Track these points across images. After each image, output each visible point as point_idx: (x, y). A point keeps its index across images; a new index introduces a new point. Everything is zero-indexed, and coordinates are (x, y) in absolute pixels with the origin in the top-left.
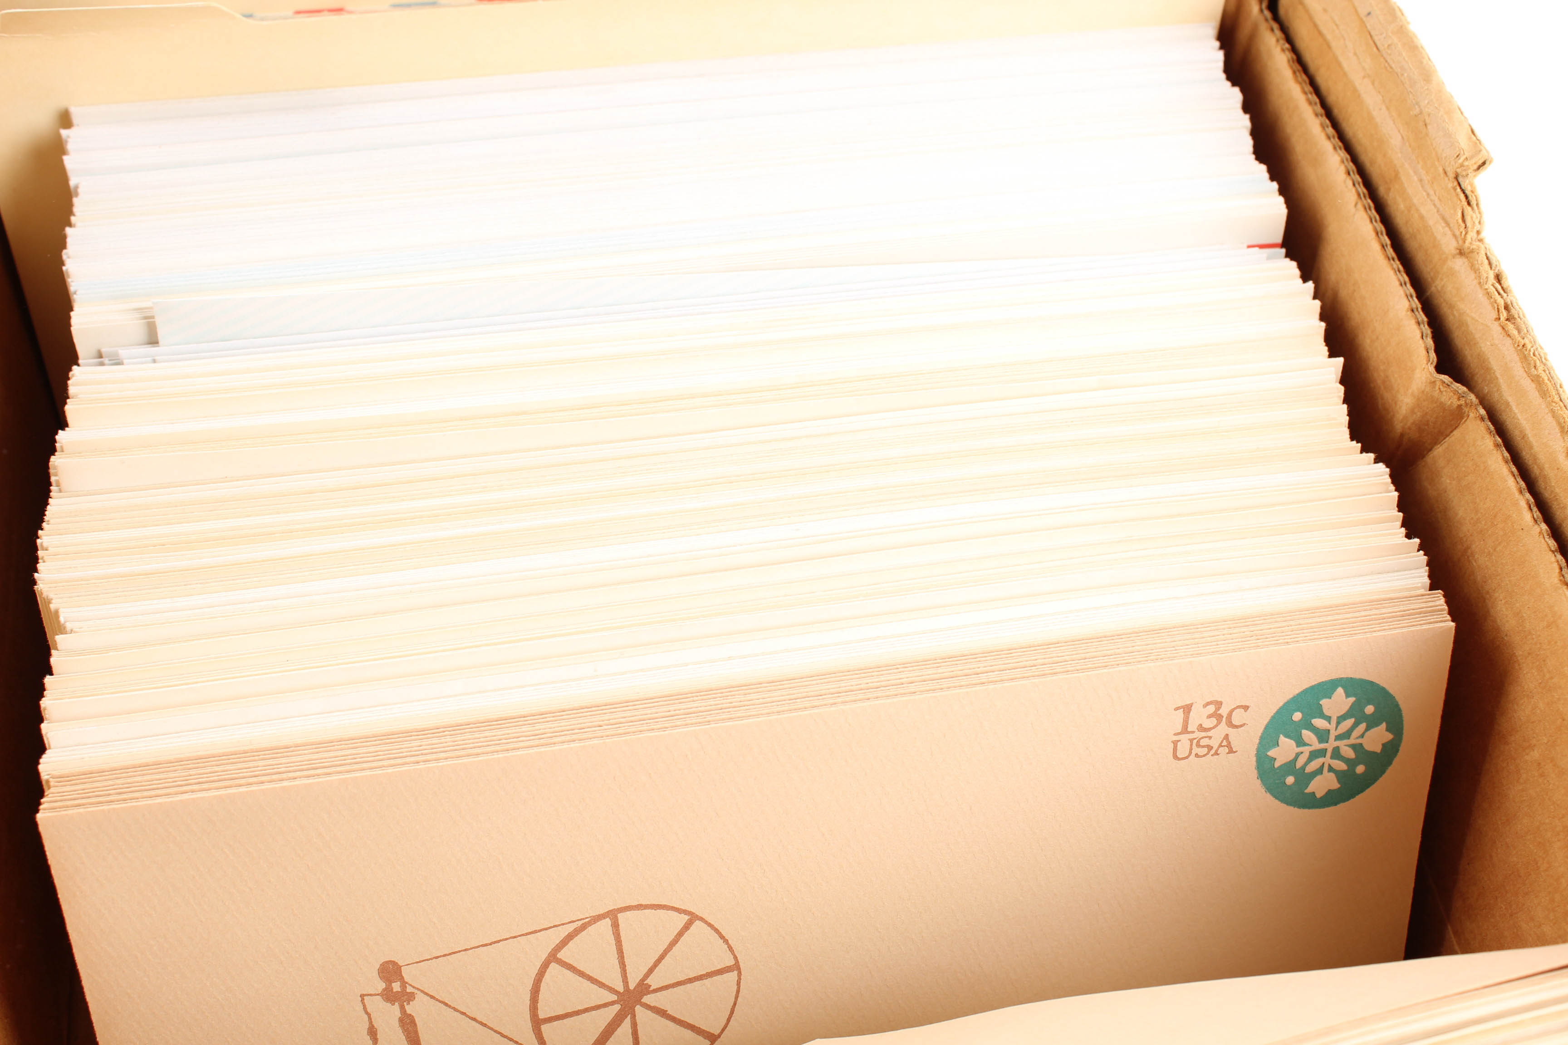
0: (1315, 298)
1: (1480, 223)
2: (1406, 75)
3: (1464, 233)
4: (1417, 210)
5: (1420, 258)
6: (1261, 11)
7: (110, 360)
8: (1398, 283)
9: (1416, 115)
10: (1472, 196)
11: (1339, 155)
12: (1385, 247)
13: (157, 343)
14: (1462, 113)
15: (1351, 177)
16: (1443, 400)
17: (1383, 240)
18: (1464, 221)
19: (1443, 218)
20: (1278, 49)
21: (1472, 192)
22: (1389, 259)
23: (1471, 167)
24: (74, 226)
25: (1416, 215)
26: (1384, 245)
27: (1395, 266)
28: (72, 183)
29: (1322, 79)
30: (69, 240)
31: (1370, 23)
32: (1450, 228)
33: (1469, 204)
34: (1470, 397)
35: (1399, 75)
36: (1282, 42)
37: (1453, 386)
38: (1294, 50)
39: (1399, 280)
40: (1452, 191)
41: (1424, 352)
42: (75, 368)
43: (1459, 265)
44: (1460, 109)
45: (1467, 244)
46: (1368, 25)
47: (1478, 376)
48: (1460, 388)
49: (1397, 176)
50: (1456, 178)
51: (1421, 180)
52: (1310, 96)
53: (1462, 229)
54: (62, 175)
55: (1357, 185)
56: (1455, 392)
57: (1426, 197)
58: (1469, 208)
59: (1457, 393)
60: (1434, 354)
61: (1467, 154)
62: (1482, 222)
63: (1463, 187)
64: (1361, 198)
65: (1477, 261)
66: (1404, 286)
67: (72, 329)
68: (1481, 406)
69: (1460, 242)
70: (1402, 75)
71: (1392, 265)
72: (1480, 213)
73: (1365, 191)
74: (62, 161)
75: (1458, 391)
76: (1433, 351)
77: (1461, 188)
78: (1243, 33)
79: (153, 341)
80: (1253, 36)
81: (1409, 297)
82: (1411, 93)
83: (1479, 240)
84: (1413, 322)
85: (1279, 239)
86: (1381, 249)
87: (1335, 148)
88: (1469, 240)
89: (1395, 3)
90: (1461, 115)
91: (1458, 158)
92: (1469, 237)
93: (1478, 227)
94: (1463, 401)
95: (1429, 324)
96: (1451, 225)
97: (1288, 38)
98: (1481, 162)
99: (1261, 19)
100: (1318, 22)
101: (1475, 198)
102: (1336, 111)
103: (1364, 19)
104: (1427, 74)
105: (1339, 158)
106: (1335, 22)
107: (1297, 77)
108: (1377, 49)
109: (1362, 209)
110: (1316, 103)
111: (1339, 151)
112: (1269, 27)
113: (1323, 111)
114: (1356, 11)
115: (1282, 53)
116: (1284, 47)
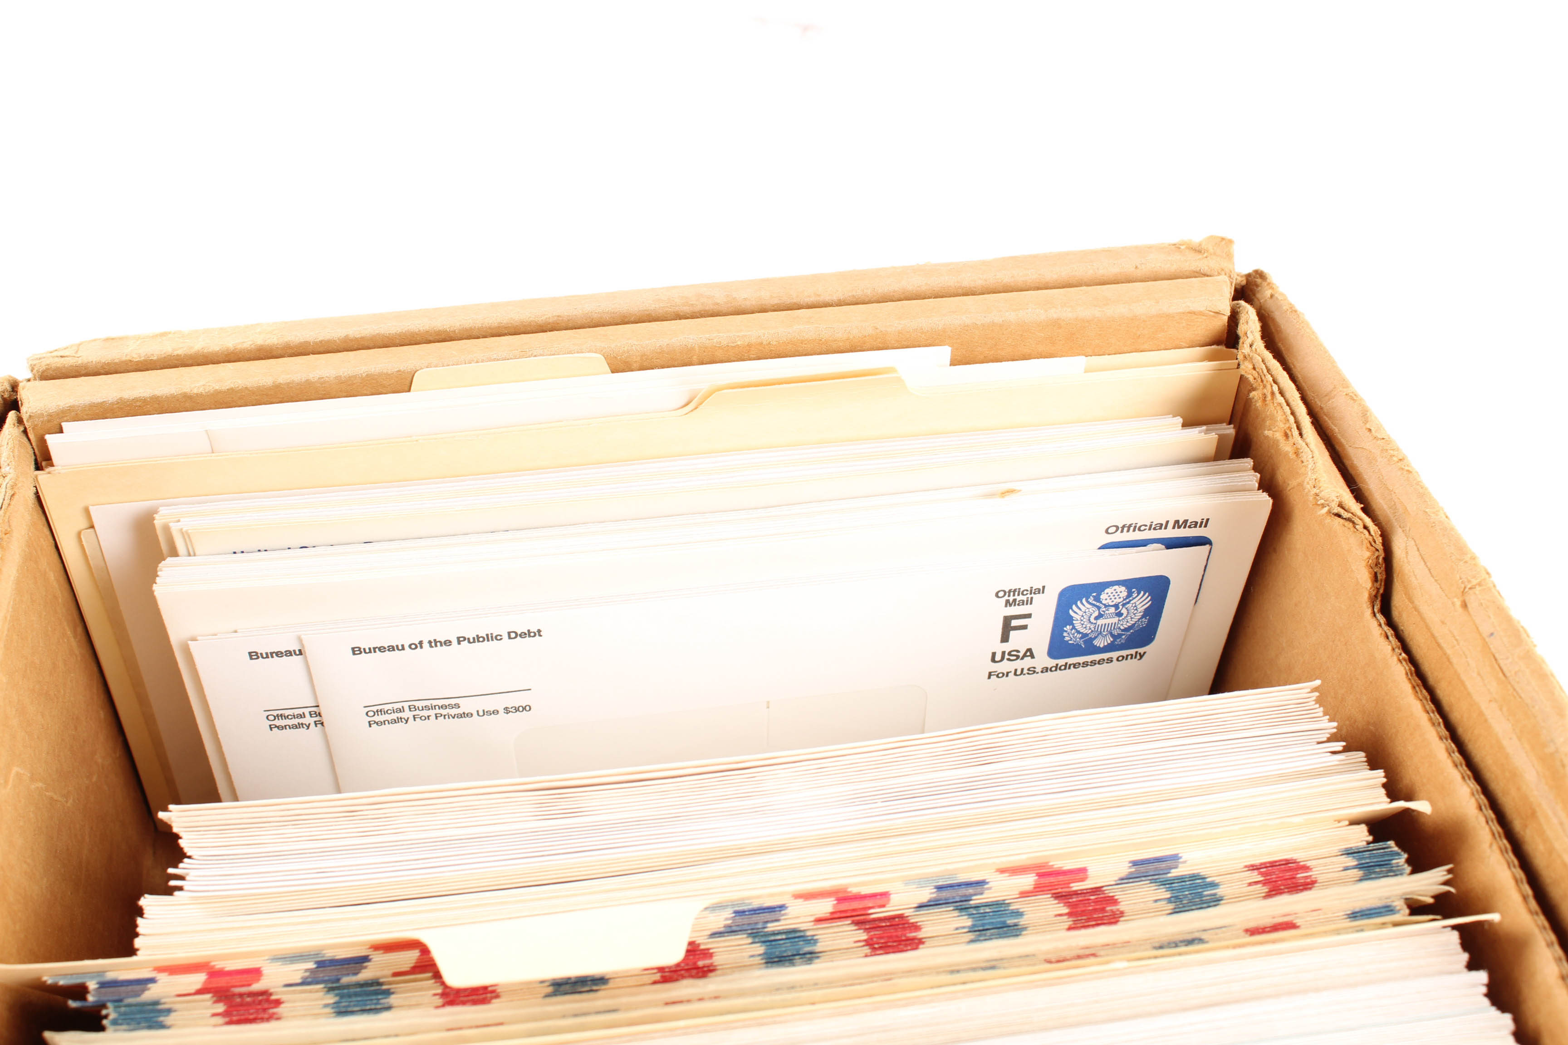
2: (1536, 707)
6: (1374, 615)
9: (1551, 753)
29: (1443, 693)
31: (1494, 644)
35: (1530, 706)
36: (1398, 651)
38: (1412, 660)
46: (1491, 646)
49: (1534, 814)
52: (1432, 715)
55: (1490, 823)
64: (1496, 839)
70: (1533, 707)
73: (1500, 830)
82: (1545, 727)
87: (1463, 778)
99: (1374, 623)
100: (1436, 635)
102: (1460, 731)
103: (1487, 640)
105: (1468, 790)
106: (1454, 636)
107: (1417, 692)
108: (1504, 675)
109: (1498, 852)
110: (1439, 724)
111: (1468, 781)
112: (1383, 633)
113: (1447, 733)
114: (1477, 628)
115: (1399, 664)
116: (1401, 658)
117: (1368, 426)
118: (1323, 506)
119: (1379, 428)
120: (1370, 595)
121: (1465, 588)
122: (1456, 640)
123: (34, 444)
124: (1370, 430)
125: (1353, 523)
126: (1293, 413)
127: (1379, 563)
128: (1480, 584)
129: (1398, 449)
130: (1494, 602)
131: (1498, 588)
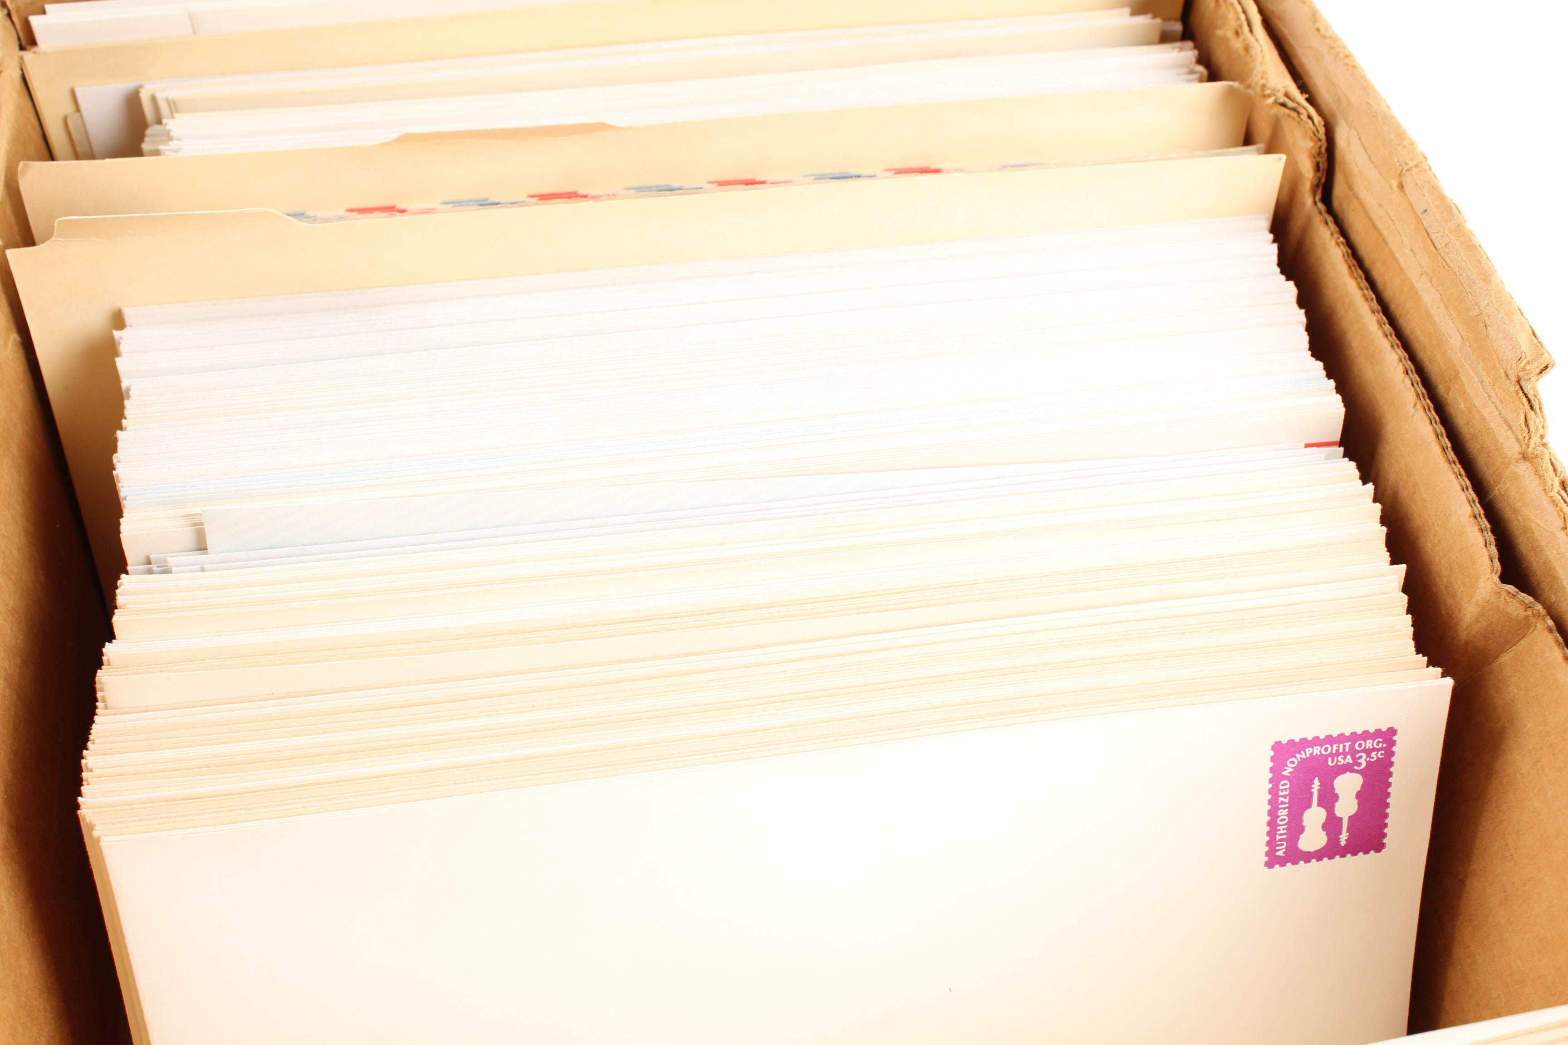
0: (1375, 501)
1: (1543, 427)
2: (1464, 275)
3: (1527, 438)
4: (1478, 411)
5: (1481, 461)
6: (1315, 203)
7: (158, 567)
8: (1459, 488)
9: (1475, 316)
10: (1535, 400)
11: (1397, 353)
12: (1446, 450)
13: (206, 549)
14: (1522, 314)
15: (1409, 376)
16: (1509, 610)
17: (1443, 442)
18: (1527, 425)
19: (1506, 421)
20: (1333, 242)
21: (1535, 396)
22: (1450, 463)
23: (1533, 371)
24: (125, 429)
25: (1478, 417)
26: (1445, 448)
27: (1456, 470)
28: (124, 385)
29: (1379, 273)
30: (120, 444)
31: (1426, 220)
32: (1513, 431)
33: (1532, 408)
34: (1537, 607)
35: (1458, 274)
36: (1336, 235)
37: (1518, 596)
38: (1349, 243)
39: (1461, 485)
40: (1514, 394)
41: (1488, 561)
42: (123, 576)
43: (1523, 469)
44: (1520, 310)
45: (1530, 450)
46: (1424, 222)
47: (1544, 584)
48: (1526, 598)
49: (1457, 375)
50: (1518, 382)
51: (1482, 382)
52: (1366, 291)
53: (1525, 434)
54: (115, 378)
55: (1416, 385)
56: (1522, 602)
57: (1487, 399)
58: (1532, 412)
59: (1523, 603)
60: (1498, 563)
61: (1529, 358)
62: (1545, 426)
63: (1525, 391)
64: (1420, 399)
65: (1542, 466)
66: (1466, 490)
67: (121, 535)
68: (1548, 617)
69: (1524, 446)
70: (1461, 275)
71: (1453, 469)
72: (1543, 417)
73: (1424, 391)
74: (114, 362)
75: (1524, 602)
76: (1497, 560)
77: (1523, 392)
78: (1297, 224)
79: (201, 547)
80: (1306, 228)
81: (1471, 503)
82: (1470, 293)
83: (1542, 445)
84: (1476, 528)
85: (1337, 437)
86: (1442, 452)
87: (1392, 346)
88: (1532, 445)
89: (1451, 200)
90: (1521, 316)
91: (1520, 361)
92: (1532, 442)
93: (1541, 431)
94: (1530, 612)
95: (1492, 531)
96: (1514, 429)
97: (1343, 231)
98: (1543, 366)
99: (1315, 212)
100: (1374, 217)
101: (1538, 402)
102: (1393, 307)
103: (1421, 216)
104: (1486, 275)
105: (1397, 357)
106: (1390, 217)
107: (1352, 272)
108: (1435, 247)
109: (1421, 410)
110: (1372, 299)
111: (1397, 349)
112: (1323, 219)
113: (1379, 307)
114: (1412, 207)
115: (1337, 247)
116: (1339, 241)
117: (1317, 26)
118: (1269, 96)
119: (1328, 27)
120: (1312, 184)
121: (1402, 170)
122: (1392, 220)
123: (18, 27)
124: (1318, 30)
125: (1299, 113)
126: (1244, 12)
127: (1322, 154)
128: (1416, 166)
129: (1345, 47)
130: (1429, 182)
131: (1434, 170)
